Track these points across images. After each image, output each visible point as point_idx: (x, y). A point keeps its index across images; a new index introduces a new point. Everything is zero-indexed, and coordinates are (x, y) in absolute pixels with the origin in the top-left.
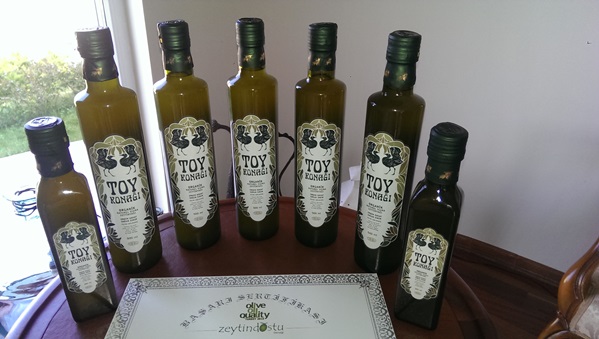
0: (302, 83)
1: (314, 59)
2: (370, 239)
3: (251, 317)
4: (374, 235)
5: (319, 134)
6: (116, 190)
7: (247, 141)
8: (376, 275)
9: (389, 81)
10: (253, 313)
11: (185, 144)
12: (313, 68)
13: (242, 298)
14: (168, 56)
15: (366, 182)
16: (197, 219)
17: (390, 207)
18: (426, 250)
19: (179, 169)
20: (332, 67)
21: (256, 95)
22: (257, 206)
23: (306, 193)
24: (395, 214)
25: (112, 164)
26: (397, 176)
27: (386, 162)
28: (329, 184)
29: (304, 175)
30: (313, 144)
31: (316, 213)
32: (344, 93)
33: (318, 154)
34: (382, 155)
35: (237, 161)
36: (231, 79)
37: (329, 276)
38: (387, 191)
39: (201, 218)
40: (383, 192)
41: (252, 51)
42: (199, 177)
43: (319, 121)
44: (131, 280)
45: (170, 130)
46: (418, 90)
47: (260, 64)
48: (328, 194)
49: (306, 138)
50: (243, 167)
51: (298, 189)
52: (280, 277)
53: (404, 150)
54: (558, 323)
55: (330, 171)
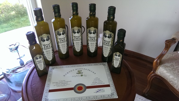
0: (88, 18)
1: (90, 13)
2: (105, 55)
3: (79, 74)
4: (106, 54)
5: (92, 31)
6: (45, 46)
7: (75, 33)
8: (107, 63)
9: (108, 18)
10: (79, 72)
11: (60, 35)
12: (90, 15)
13: (76, 69)
14: (55, 14)
15: (104, 42)
16: (64, 52)
17: (109, 47)
18: (117, 57)
19: (59, 40)
20: (95, 14)
21: (77, 22)
22: (78, 48)
23: (90, 44)
24: (111, 49)
25: (44, 41)
26: (111, 40)
27: (108, 37)
28: (95, 42)
29: (89, 40)
30: (91, 33)
31: (92, 49)
32: (98, 20)
33: (92, 35)
34: (107, 36)
35: (73, 38)
36: (70, 18)
37: (96, 64)
38: (109, 44)
39: (65, 52)
40: (108, 44)
41: (75, 11)
42: (64, 42)
43: (92, 28)
44: (50, 67)
45: (56, 31)
46: (115, 20)
47: (77, 14)
48: (95, 45)
49: (89, 32)
50: (74, 39)
51: (88, 44)
52: (85, 64)
53: (112, 34)
54: (153, 72)
55: (95, 39)
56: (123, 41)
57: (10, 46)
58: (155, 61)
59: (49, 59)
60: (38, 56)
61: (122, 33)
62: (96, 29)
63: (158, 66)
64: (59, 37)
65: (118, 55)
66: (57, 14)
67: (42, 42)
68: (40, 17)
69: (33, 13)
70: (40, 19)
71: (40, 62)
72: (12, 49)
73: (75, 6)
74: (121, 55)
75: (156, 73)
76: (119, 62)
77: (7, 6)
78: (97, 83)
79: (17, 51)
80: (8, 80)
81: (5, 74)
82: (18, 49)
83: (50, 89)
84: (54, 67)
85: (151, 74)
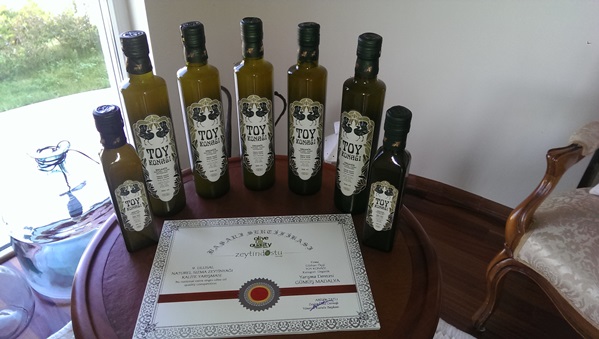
0: (292, 68)
1: (301, 52)
2: (345, 188)
3: (258, 246)
4: (349, 185)
5: (306, 109)
6: (154, 155)
7: (250, 114)
8: (350, 215)
9: (359, 70)
10: (260, 243)
11: (203, 118)
12: (302, 60)
13: (250, 233)
14: (188, 51)
15: (342, 146)
16: (212, 175)
17: (359, 165)
18: (383, 196)
19: (198, 137)
20: (316, 58)
21: (258, 79)
22: (259, 165)
23: (297, 154)
24: (364, 170)
25: (151, 136)
26: (365, 142)
27: (357, 132)
28: (314, 147)
29: (295, 140)
30: (302, 117)
31: (305, 169)
32: (326, 76)
33: (306, 124)
34: (353, 126)
35: (242, 129)
36: (237, 65)
37: (315, 217)
38: (358, 153)
39: (215, 175)
40: (354, 154)
41: (253, 45)
42: (213, 143)
43: (307, 100)
44: (166, 222)
45: (191, 108)
46: (380, 77)
47: (259, 54)
48: (314, 155)
49: (296, 112)
50: (247, 134)
51: (291, 151)
52: (278, 218)
53: (370, 123)
54: (505, 253)
55: (315, 138)
56: (403, 144)
57: (41, 150)
58: (512, 217)
59: (164, 195)
60: (129, 185)
61: (401, 119)
62: (320, 106)
63: (521, 235)
64: (199, 126)
65: (384, 190)
66: (194, 54)
67: (142, 139)
68: (139, 61)
69: (120, 47)
70: (139, 67)
71: (134, 204)
72: (44, 161)
73: (253, 30)
74: (395, 191)
75: (515, 257)
76: (387, 213)
77: (35, 20)
78: (314, 279)
79: (62, 167)
80: (29, 264)
81: (17, 244)
82: (67, 163)
83: (163, 293)
84: (178, 222)
85: (500, 261)
